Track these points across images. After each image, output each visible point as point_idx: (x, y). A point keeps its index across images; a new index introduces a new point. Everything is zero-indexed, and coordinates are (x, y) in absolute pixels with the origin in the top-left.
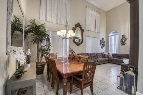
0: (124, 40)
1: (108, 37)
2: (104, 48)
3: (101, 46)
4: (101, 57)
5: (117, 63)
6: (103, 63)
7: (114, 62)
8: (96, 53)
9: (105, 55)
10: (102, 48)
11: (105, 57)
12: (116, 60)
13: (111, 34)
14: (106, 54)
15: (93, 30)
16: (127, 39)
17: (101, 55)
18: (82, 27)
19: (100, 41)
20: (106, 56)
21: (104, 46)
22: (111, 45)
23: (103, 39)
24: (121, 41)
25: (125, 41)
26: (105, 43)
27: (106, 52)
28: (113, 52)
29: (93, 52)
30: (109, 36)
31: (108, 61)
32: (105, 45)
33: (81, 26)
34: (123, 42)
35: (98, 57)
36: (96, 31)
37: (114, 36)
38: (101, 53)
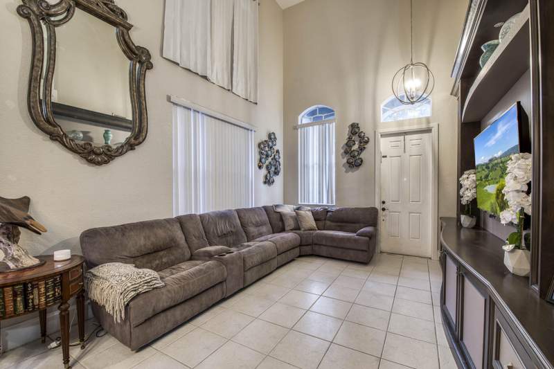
0: (356, 147)
1: (292, 129)
2: (279, 180)
3: (264, 171)
4: (264, 229)
5: (338, 253)
6: (275, 263)
7: (324, 251)
8: (238, 211)
9: (281, 217)
10: (268, 181)
11: (283, 230)
12: (333, 238)
13: (303, 119)
14: (288, 210)
15: (218, 73)
16: (367, 142)
17: (265, 218)
18: (129, 27)
19: (259, 145)
20: (290, 223)
21: (276, 173)
22: (305, 166)
23: (271, 137)
24: (346, 152)
25: (362, 149)
26: (281, 161)
27: (286, 202)
28: (316, 202)
29: (223, 208)
30: (296, 128)
31: (297, 250)
32: (282, 167)
33: (123, 14)
34: (354, 157)
35: (252, 229)
36: (239, 88)
37: (316, 127)
38: (265, 208)
